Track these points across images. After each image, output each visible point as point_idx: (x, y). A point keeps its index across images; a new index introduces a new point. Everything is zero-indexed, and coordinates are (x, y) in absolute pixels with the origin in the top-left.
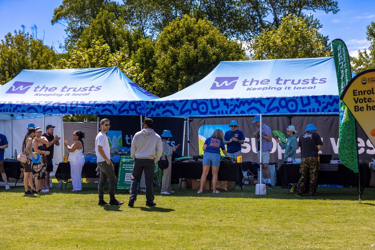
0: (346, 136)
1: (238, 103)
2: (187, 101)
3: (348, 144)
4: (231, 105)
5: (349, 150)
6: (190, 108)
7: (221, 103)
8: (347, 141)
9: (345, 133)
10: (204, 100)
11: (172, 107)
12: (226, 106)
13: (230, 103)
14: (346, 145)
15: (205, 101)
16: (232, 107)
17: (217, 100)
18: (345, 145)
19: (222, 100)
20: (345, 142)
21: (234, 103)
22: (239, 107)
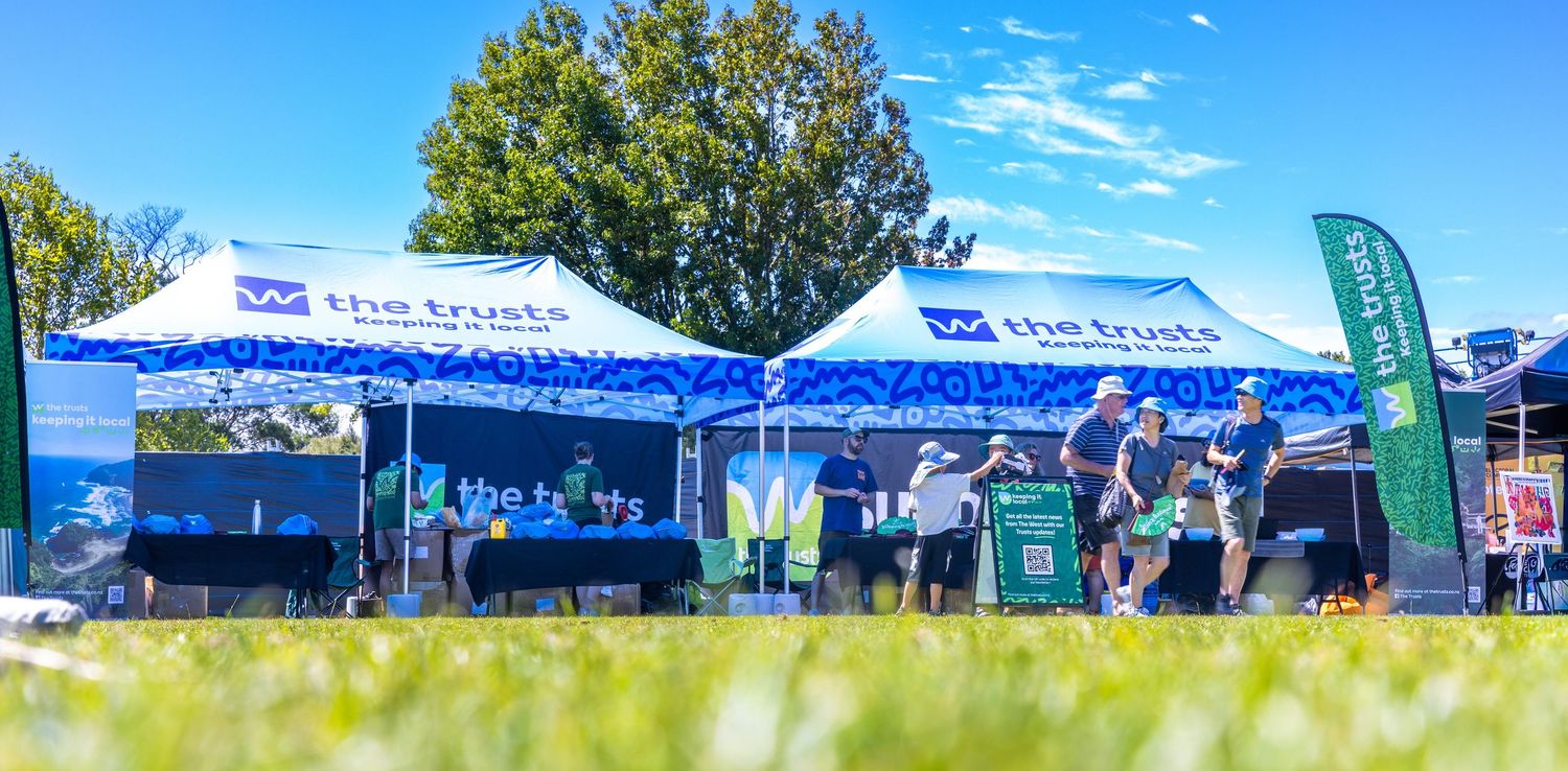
0: (1408, 460)
1: (1051, 378)
2: (910, 365)
3: (1412, 480)
4: (1034, 382)
5: (1413, 494)
6: (919, 384)
7: (1006, 375)
8: (1409, 473)
9: (1405, 454)
10: (959, 363)
11: (868, 379)
12: (1019, 385)
13: (1030, 375)
14: (1407, 482)
15: (962, 368)
16: (1036, 388)
17: (994, 366)
18: (1404, 481)
19: (1007, 366)
20: (1405, 474)
21: (1042, 376)
22: (1053, 387)
